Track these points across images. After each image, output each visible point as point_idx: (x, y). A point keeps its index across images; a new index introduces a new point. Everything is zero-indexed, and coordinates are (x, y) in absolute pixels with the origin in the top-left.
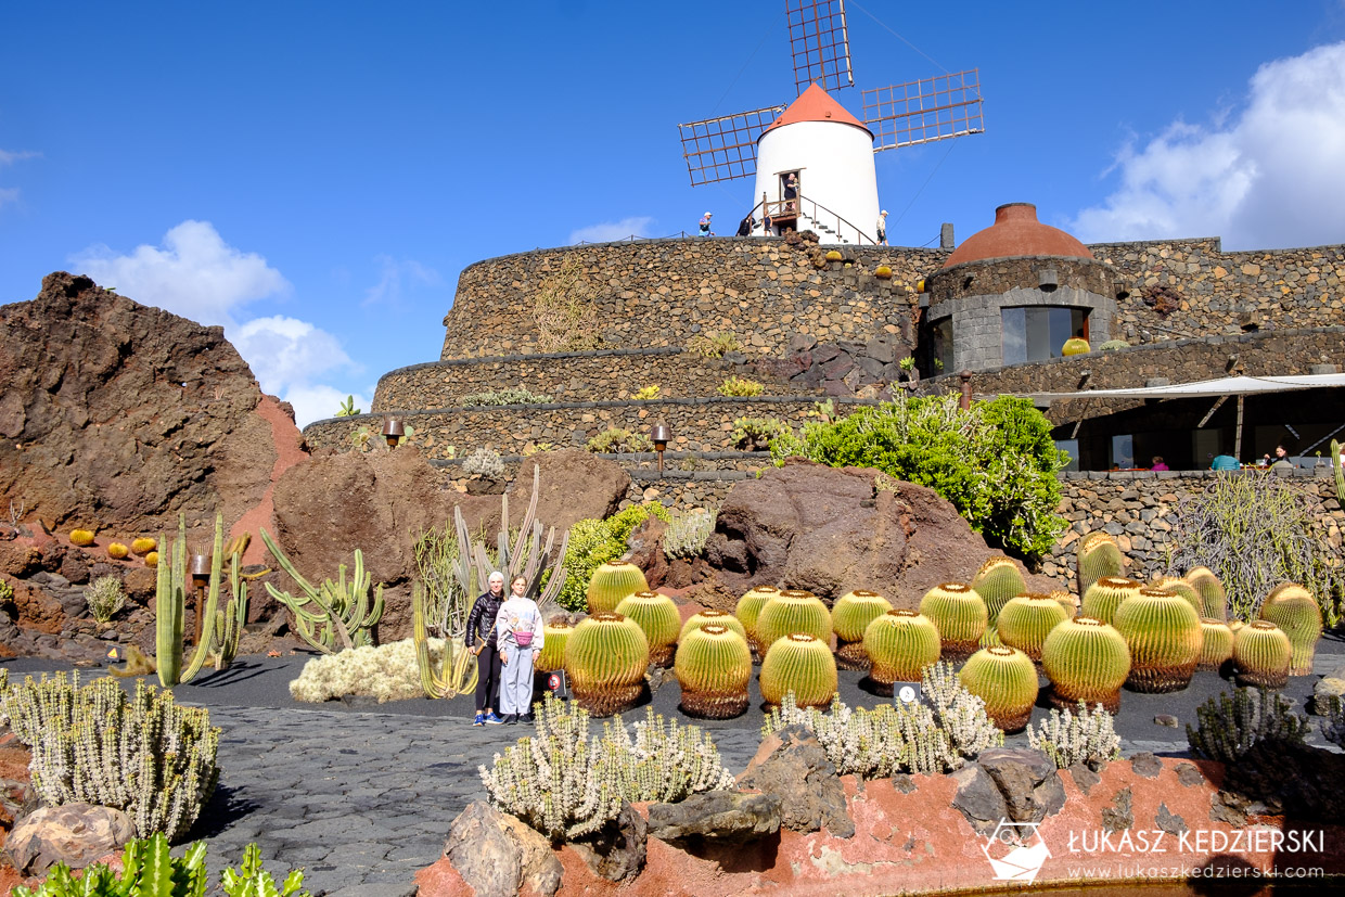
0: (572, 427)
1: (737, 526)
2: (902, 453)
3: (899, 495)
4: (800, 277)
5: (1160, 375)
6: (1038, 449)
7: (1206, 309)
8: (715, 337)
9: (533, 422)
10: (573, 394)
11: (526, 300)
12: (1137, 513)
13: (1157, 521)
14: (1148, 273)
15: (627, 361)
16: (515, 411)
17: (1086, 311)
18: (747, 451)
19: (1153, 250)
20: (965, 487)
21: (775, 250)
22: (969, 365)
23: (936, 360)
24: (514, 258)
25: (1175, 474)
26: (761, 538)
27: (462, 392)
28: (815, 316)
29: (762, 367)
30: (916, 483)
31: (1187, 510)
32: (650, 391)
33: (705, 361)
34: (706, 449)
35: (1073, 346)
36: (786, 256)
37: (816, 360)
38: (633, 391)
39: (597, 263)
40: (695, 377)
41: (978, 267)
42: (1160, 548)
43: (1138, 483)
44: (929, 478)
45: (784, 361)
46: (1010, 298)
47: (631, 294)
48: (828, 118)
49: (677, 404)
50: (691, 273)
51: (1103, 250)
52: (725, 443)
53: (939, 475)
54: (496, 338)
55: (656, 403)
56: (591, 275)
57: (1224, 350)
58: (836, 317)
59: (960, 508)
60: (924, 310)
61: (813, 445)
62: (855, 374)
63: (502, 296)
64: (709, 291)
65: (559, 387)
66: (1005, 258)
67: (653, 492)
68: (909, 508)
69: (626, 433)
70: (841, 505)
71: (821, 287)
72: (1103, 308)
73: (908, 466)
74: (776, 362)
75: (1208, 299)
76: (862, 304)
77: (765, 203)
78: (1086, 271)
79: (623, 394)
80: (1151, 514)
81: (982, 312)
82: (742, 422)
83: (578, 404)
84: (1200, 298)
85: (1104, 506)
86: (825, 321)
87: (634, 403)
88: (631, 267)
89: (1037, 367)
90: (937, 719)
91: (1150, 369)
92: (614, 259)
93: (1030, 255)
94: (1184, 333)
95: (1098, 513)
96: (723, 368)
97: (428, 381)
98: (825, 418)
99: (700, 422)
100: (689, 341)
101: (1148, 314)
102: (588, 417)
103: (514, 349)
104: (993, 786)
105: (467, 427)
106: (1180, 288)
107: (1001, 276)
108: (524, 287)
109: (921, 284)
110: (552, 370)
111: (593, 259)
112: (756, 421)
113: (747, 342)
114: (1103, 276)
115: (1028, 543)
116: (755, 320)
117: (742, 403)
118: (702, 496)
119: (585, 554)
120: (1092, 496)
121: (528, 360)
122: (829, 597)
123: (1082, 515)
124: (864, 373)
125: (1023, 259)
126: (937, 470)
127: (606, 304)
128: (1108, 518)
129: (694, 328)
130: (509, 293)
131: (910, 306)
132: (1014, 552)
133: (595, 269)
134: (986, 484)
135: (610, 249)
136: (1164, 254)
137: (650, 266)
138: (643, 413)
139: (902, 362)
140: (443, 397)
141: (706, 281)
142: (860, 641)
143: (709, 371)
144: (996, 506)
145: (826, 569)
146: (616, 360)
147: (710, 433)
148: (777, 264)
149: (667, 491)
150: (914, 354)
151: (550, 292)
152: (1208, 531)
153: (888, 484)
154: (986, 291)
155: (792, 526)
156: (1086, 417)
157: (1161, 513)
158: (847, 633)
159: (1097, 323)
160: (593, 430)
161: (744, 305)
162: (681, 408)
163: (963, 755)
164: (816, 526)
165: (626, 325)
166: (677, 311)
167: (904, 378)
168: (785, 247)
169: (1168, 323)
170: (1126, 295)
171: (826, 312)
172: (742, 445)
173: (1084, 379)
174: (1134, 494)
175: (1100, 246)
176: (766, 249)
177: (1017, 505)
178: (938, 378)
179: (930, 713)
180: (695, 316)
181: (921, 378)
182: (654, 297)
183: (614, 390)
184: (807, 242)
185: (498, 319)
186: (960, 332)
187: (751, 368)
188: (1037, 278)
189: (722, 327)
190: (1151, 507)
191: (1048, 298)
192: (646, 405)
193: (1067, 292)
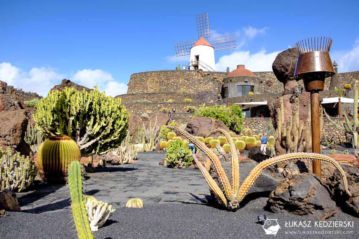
0: (156, 107)
1: (190, 126)
2: (216, 115)
3: (215, 122)
4: (199, 78)
5: (265, 99)
6: (239, 114)
7: (278, 85)
8: (182, 90)
9: (148, 106)
10: (155, 101)
11: (145, 81)
12: (257, 125)
14: (267, 78)
15: (165, 95)
16: (144, 104)
17: (253, 86)
18: (189, 112)
19: (268, 73)
20: (226, 120)
21: (194, 73)
22: (231, 96)
23: (225, 95)
24: (142, 73)
25: (263, 118)
26: (194, 128)
27: (133, 100)
28: (202, 86)
29: (192, 96)
30: (218, 120)
31: (265, 124)
32: (170, 101)
33: (181, 95)
34: (181, 112)
35: (251, 93)
36: (196, 74)
37: (202, 95)
38: (167, 100)
39: (159, 75)
40: (179, 98)
41: (233, 78)
42: (260, 131)
43: (257, 120)
44: (221, 119)
45: (196, 95)
46: (239, 84)
47: (166, 81)
48: (205, 45)
49: (176, 103)
50: (178, 77)
51: (258, 73)
52: (185, 111)
53: (222, 119)
54: (139, 89)
55: (172, 103)
56: (158, 77)
57: (277, 95)
58: (206, 86)
59: (225, 124)
60: (223, 85)
61: (202, 113)
62: (209, 97)
63: (140, 80)
64: (181, 81)
65: (152, 99)
66: (238, 76)
67: (174, 120)
68: (217, 124)
69: (166, 109)
70: (206, 123)
71: (203, 80)
72: (256, 86)
73: (217, 117)
74: (194, 95)
75: (278, 83)
76: (211, 84)
77: (192, 62)
78: (253, 79)
79: (165, 101)
81: (234, 86)
82: (188, 107)
83: (156, 103)
84: (276, 83)
85: (251, 124)
86: (204, 87)
87: (167, 103)
88: (166, 75)
89: (243, 97)
90: (218, 150)
91: (264, 98)
92: (163, 74)
93: (243, 76)
94: (273, 90)
95: (250, 125)
96: (184, 96)
97: (126, 98)
98: (204, 107)
99: (180, 107)
100: (177, 90)
101: (266, 86)
102: (159, 105)
103: (143, 91)
104: (224, 157)
105: (135, 107)
106: (273, 81)
107: (237, 79)
108: (145, 79)
109: (223, 80)
110: (151, 96)
111: (158, 74)
112: (191, 107)
113: (189, 91)
114: (257, 79)
115: (237, 130)
116: (190, 86)
117: (188, 103)
118: (183, 121)
119: (164, 131)
120: (249, 122)
121: (146, 94)
122: (204, 137)
123: (247, 125)
124: (211, 97)
125: (241, 76)
126: (222, 118)
127: (161, 83)
128: (252, 126)
129: (178, 88)
130: (142, 80)
131: (220, 84)
132: (235, 131)
133: (159, 76)
134: (230, 120)
135: (162, 72)
136: (270, 74)
137: (170, 75)
138: (169, 105)
139: (219, 95)
140: (129, 101)
141: (181, 79)
142: (209, 144)
143: (182, 97)
144: (232, 124)
145: (204, 133)
146: (164, 94)
147: (182, 109)
148: (195, 76)
149: (176, 120)
150: (221, 93)
151: (150, 80)
152: (268, 128)
153: (214, 120)
154: (234, 82)
155: (199, 126)
156: (252, 107)
157: (261, 125)
158: (207, 142)
159: (255, 89)
160: (160, 108)
161: (188, 83)
162: (176, 104)
163: (220, 154)
164: (203, 127)
165: (165, 87)
166: (175, 85)
167: (219, 98)
168: (196, 72)
169: (270, 88)
170: (262, 82)
171: (204, 85)
172: (188, 111)
173: (252, 100)
174: (256, 122)
175: (258, 72)
176: (192, 72)
177: (235, 124)
178: (225, 99)
179: (217, 150)
180: (179, 85)
181: (222, 98)
182: (171, 82)
183: (163, 100)
184: (200, 71)
185: (139, 85)
186: (229, 90)
187: (189, 96)
188: (244, 80)
189: (184, 88)
190: (259, 124)
191: (246, 84)
192: (170, 103)
193: (250, 83)
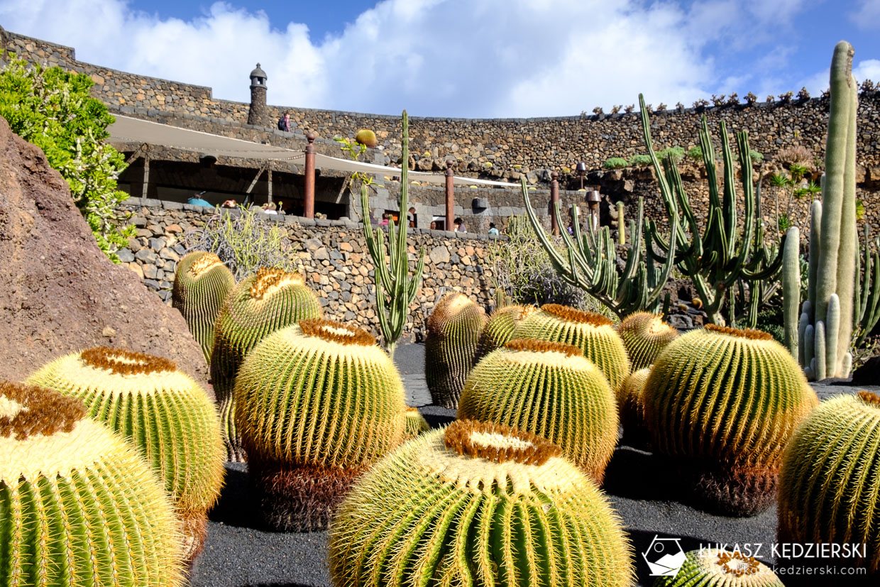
12: (146, 241)
13: (165, 250)
31: (194, 241)
43: (146, 211)
80: (160, 243)
136: (29, 48)
157: (169, 243)
190: (159, 236)
